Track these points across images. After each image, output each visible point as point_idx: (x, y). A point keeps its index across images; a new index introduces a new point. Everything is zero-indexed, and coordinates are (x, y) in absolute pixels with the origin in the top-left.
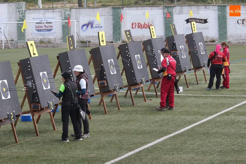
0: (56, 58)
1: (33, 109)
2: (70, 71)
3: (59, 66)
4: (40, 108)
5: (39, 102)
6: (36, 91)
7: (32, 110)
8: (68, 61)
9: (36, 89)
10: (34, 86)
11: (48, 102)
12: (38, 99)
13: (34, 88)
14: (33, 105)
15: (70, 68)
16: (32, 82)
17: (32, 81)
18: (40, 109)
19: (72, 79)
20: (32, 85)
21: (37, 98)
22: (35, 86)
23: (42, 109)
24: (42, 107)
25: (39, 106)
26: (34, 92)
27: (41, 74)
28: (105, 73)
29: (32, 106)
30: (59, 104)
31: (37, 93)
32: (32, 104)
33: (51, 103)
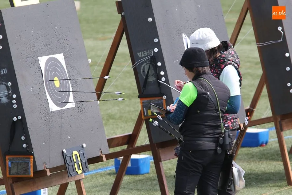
0: (115, 8)
1: (10, 174)
2: (156, 50)
3: (124, 35)
4: (31, 170)
5: (29, 152)
6: (20, 117)
7: (8, 175)
8: (150, 19)
9: (20, 110)
10: (14, 101)
11: (63, 152)
12: (28, 141)
13: (15, 106)
14: (10, 160)
15: (156, 40)
16: (7, 86)
17: (10, 84)
18: (32, 175)
19: (163, 76)
20: (10, 98)
21: (23, 138)
22: (19, 99)
23: (40, 175)
24: (40, 168)
25: (31, 164)
26: (15, 119)
27: (43, 61)
28: (287, 55)
29: (9, 163)
30: (104, 157)
31: (23, 122)
32: (7, 157)
33: (75, 152)
